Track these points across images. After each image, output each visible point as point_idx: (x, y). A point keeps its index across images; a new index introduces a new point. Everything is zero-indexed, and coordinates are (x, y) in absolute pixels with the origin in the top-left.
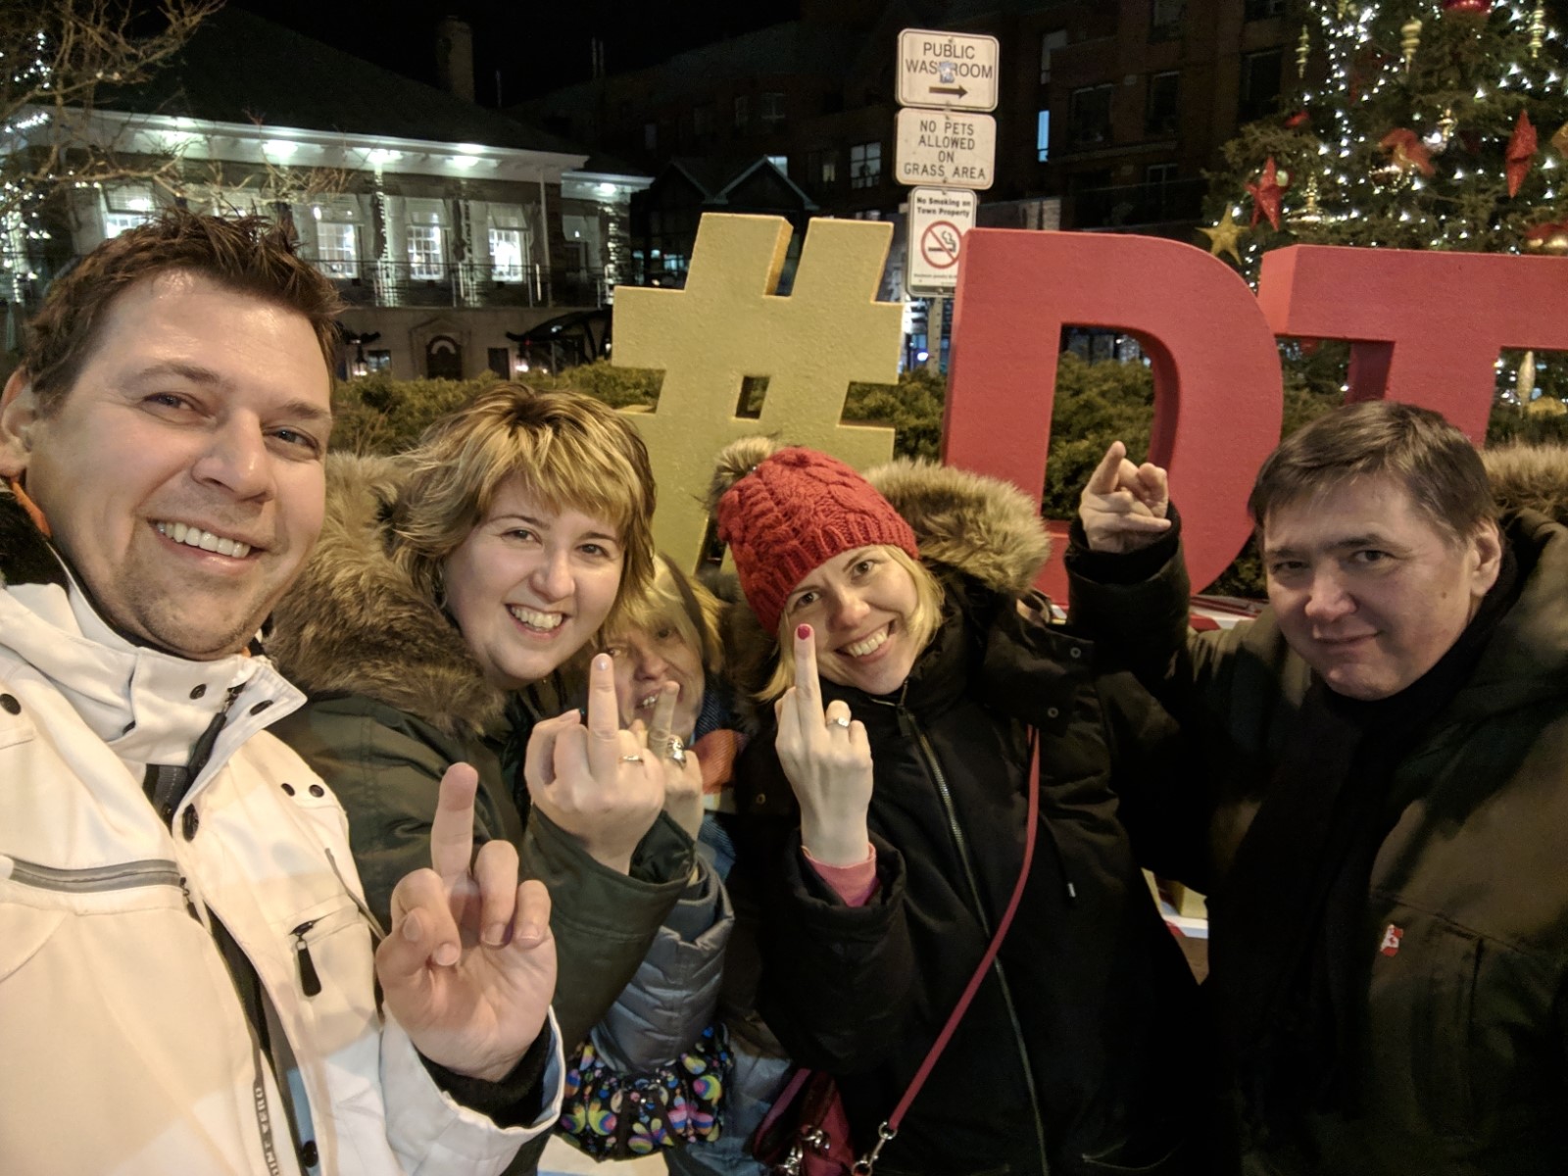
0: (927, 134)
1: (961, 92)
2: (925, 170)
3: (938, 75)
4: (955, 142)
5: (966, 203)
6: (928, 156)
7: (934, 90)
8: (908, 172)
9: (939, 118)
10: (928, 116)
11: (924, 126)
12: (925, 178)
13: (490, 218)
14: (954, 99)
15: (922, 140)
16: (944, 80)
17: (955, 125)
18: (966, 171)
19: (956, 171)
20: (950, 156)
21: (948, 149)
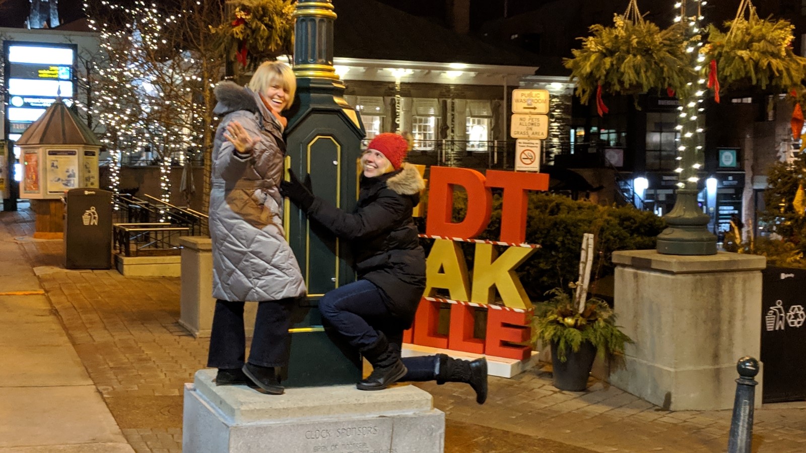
0: (522, 122)
1: (535, 108)
2: (521, 133)
3: (526, 104)
4: (532, 124)
5: (537, 144)
6: (523, 129)
7: (525, 108)
8: (515, 134)
9: (527, 117)
10: (522, 116)
11: (521, 119)
12: (521, 136)
13: (468, 110)
14: (532, 111)
15: (520, 124)
16: (528, 105)
17: (532, 119)
18: (536, 133)
19: (533, 134)
20: (531, 129)
21: (530, 126)
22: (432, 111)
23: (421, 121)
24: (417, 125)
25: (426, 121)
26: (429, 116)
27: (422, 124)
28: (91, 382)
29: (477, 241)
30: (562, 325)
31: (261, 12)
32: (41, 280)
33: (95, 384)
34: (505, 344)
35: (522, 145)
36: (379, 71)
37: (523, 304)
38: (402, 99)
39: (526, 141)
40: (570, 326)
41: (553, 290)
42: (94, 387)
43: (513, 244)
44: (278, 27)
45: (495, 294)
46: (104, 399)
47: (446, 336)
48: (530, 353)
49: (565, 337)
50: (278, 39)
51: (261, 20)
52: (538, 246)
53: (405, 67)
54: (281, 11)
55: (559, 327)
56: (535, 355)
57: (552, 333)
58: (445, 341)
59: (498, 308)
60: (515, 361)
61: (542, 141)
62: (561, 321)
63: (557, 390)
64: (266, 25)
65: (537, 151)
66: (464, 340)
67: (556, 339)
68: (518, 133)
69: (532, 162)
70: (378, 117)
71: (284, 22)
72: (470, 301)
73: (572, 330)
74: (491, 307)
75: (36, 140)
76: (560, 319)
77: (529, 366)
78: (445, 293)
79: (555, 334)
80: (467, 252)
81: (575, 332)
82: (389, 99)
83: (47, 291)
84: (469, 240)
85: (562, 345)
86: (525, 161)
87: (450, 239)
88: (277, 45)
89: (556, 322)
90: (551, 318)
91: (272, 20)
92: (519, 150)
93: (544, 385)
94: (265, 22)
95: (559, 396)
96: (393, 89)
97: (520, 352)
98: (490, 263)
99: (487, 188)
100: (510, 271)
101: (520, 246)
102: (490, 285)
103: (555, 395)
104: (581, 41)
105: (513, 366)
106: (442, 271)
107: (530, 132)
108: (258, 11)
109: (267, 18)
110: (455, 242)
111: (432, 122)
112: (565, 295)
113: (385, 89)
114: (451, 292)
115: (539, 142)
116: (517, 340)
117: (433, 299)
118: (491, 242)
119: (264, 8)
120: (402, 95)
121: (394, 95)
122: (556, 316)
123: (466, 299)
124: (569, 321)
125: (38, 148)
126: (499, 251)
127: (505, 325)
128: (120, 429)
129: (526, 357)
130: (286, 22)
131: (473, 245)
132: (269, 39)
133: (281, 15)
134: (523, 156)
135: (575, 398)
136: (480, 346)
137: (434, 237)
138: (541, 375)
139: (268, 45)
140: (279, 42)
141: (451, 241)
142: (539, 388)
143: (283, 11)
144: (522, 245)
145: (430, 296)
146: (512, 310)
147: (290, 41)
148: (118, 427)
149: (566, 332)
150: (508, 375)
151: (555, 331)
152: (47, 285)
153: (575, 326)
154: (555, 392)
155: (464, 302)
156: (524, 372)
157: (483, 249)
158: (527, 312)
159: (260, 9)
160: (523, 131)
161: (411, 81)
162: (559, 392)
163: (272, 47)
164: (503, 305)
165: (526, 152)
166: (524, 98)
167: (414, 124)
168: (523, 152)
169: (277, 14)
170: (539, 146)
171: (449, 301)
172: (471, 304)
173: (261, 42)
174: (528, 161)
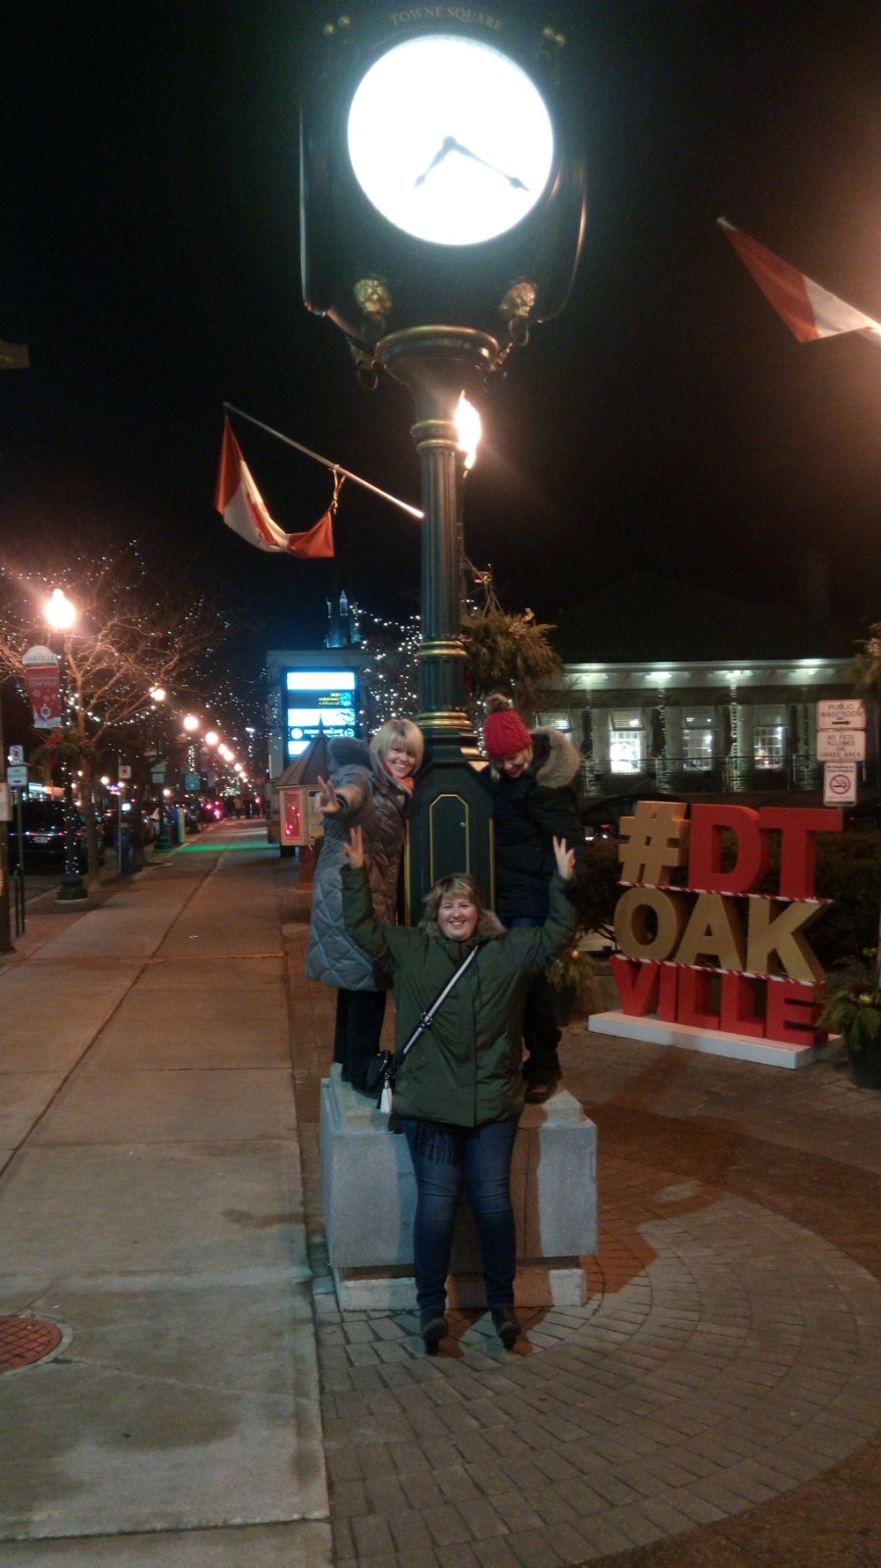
3: (835, 717)
7: (834, 723)
15: (829, 743)
16: (839, 719)
17: (844, 737)
18: (850, 754)
19: (846, 755)
20: (843, 749)
21: (842, 746)
22: (779, 720)
23: (764, 733)
24: (760, 738)
25: (772, 733)
26: (776, 726)
27: (767, 737)
28: (289, 1064)
29: (751, 895)
30: (855, 1003)
31: (483, 634)
32: (285, 939)
33: (292, 1068)
34: (788, 1025)
35: (832, 769)
36: (710, 675)
37: (812, 976)
38: (739, 707)
39: (838, 765)
40: (865, 1005)
41: (844, 959)
42: (290, 1070)
43: (796, 899)
44: (502, 648)
45: (775, 963)
46: (294, 1085)
47: (718, 1014)
48: (827, 1037)
49: (859, 1020)
50: (502, 662)
51: (482, 642)
52: (830, 901)
53: (742, 669)
54: (507, 630)
55: (852, 1007)
56: (835, 1040)
57: (841, 1015)
58: (715, 1020)
59: (779, 979)
60: (801, 1048)
61: (859, 764)
62: (853, 999)
63: (854, 1086)
64: (489, 648)
65: (852, 777)
66: (741, 1018)
67: (848, 1022)
68: (826, 755)
69: (847, 791)
70: (709, 731)
71: (510, 643)
72: (745, 969)
73: (868, 1010)
74: (770, 979)
75: (296, 780)
76: (852, 996)
77: (825, 1054)
78: (714, 960)
79: (845, 1016)
80: (739, 910)
81: (872, 1012)
82: (721, 708)
83: (286, 954)
84: (740, 895)
85: (855, 1030)
86: (837, 789)
87: (719, 893)
88: (501, 670)
89: (845, 999)
90: (840, 994)
91: (495, 641)
92: (828, 776)
93: (838, 1080)
94: (487, 644)
95: (853, 1095)
96: (728, 695)
97: (809, 1035)
98: (767, 920)
99: (762, 830)
100: (795, 933)
101: (805, 902)
102: (769, 950)
103: (850, 1094)
104: (863, 645)
105: (799, 1056)
106: (709, 932)
107: (842, 753)
108: (479, 633)
109: (490, 641)
110: (725, 898)
111: (779, 733)
112: (860, 965)
113: (718, 698)
114: (720, 958)
115: (854, 765)
116: (805, 1020)
117: (698, 968)
118: (768, 897)
119: (486, 629)
120: (739, 703)
121: (728, 703)
122: (845, 992)
123: (740, 968)
124: (866, 998)
125: (299, 788)
126: (779, 908)
127: (790, 1001)
128: (298, 1122)
129: (819, 1040)
130: (514, 644)
131: (747, 899)
132: (491, 664)
133: (507, 634)
134: (835, 783)
135: (873, 1099)
136: (759, 1027)
137: (697, 891)
138: (839, 1066)
139: (491, 670)
140: (504, 666)
141: (719, 896)
142: (830, 1084)
143: (510, 630)
144: (808, 900)
145: (696, 964)
146: (797, 983)
147: (515, 665)
148: (295, 1120)
149: (859, 1013)
150: (792, 1065)
151: (844, 1012)
152: (288, 947)
153: (873, 1005)
154: (850, 1090)
155: (738, 972)
156: (818, 1062)
157: (758, 903)
158: (817, 986)
159: (482, 630)
160: (832, 752)
161: (750, 684)
162: (856, 1089)
163: (496, 673)
164: (785, 977)
165: (838, 779)
166: (832, 710)
167: (756, 737)
168: (834, 778)
169: (501, 634)
170: (854, 769)
171: (719, 971)
172: (747, 974)
173: (483, 668)
174: (841, 790)
